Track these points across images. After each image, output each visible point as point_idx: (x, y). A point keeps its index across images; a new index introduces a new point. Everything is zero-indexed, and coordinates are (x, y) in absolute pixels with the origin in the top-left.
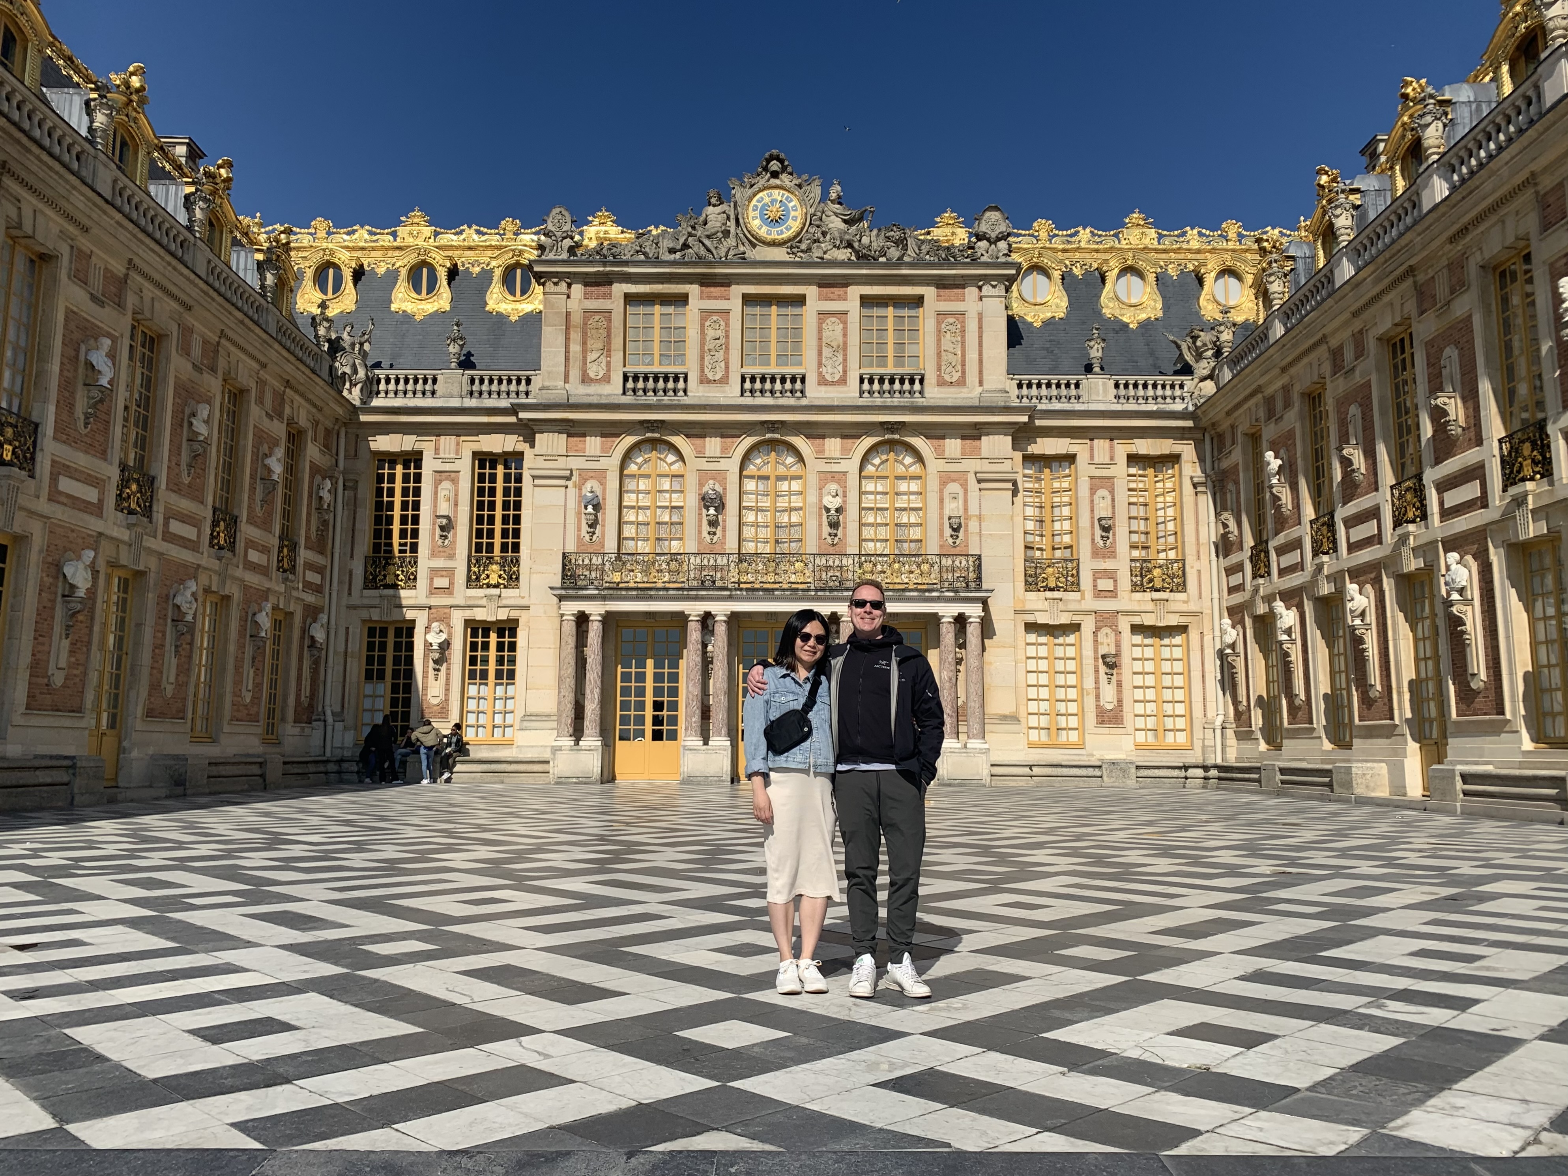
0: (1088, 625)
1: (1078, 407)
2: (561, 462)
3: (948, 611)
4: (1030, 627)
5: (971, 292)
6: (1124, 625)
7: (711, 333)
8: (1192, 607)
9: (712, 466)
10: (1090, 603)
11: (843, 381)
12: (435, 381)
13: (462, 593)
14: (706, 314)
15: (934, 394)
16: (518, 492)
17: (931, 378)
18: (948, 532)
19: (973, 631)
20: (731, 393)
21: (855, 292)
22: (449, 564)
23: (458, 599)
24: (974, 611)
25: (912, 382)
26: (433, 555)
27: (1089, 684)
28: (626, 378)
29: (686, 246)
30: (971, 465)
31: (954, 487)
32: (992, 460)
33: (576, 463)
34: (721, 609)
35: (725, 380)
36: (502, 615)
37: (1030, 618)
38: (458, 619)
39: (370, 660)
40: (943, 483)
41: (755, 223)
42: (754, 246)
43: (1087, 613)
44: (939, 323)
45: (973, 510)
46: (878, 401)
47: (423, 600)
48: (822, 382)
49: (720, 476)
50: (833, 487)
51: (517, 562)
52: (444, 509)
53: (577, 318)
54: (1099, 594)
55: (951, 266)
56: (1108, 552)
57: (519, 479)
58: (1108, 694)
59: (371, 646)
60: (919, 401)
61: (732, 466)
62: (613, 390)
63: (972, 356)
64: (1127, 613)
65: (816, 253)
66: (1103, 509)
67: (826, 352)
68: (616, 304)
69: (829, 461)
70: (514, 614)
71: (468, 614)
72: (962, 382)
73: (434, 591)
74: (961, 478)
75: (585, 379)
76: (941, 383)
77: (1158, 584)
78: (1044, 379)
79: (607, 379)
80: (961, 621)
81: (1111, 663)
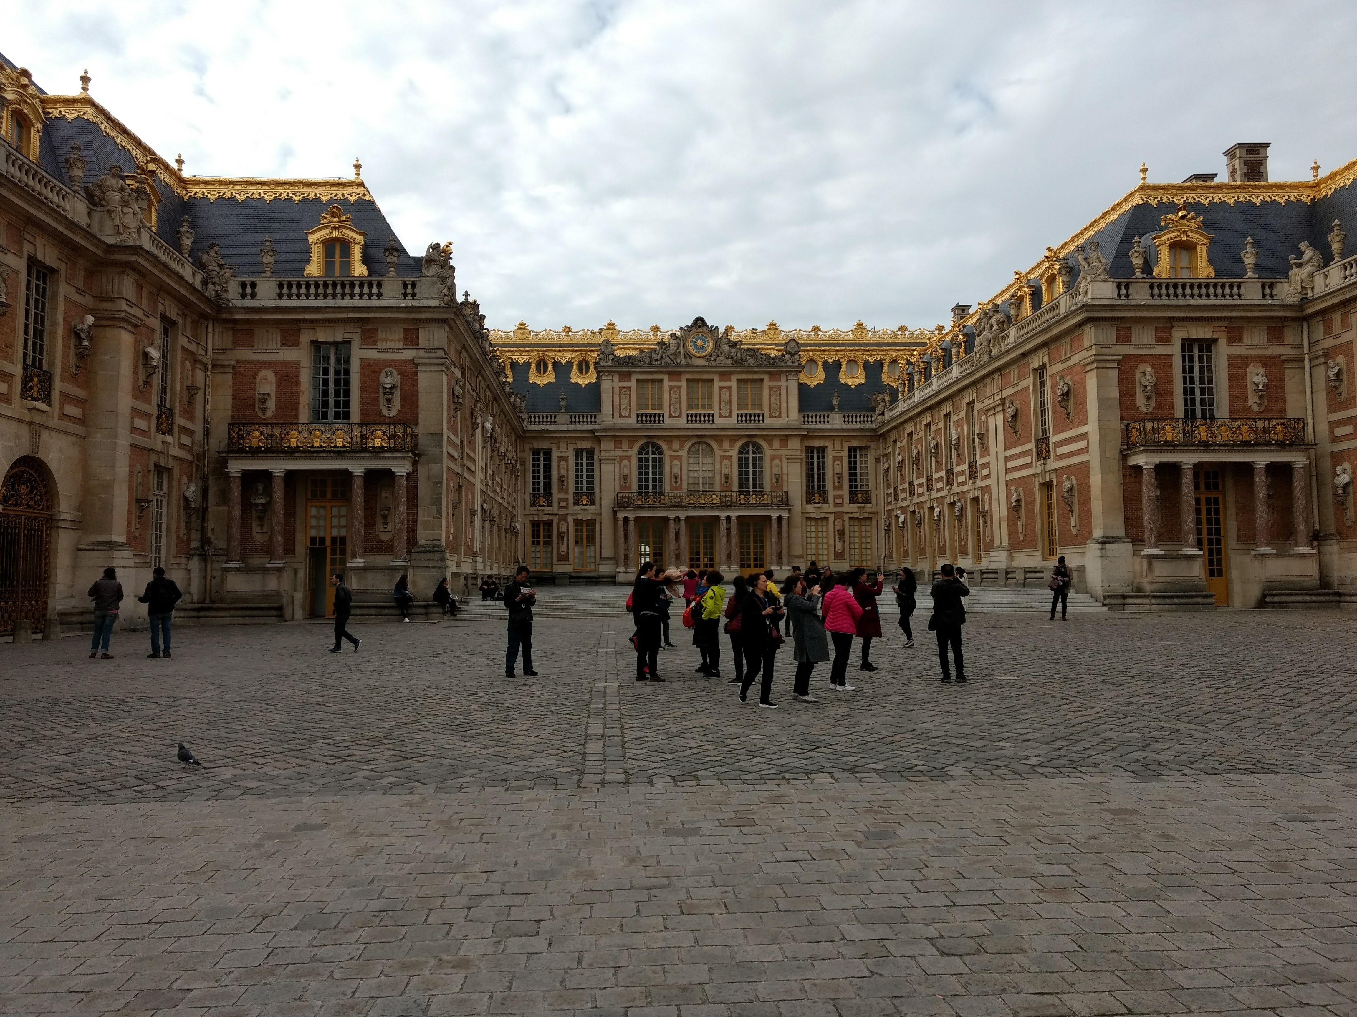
0: (831, 518)
1: (829, 427)
2: (612, 453)
3: (775, 514)
4: (809, 519)
5: (783, 378)
6: (846, 518)
7: (673, 396)
8: (874, 510)
9: (675, 454)
10: (833, 509)
11: (730, 416)
12: (555, 417)
13: (573, 509)
14: (671, 388)
15: (768, 421)
16: (593, 465)
17: (767, 414)
18: (774, 480)
19: (784, 523)
20: (682, 422)
21: (734, 378)
22: (566, 496)
23: (570, 511)
24: (785, 514)
25: (759, 416)
26: (559, 492)
27: (832, 542)
28: (638, 415)
29: (662, 357)
30: (783, 452)
31: (776, 462)
32: (792, 450)
33: (619, 453)
34: (682, 514)
35: (680, 416)
36: (589, 517)
37: (808, 516)
38: (570, 520)
39: (533, 537)
40: (772, 460)
41: (691, 349)
42: (691, 357)
43: (831, 513)
44: (770, 391)
45: (785, 471)
46: (745, 425)
47: (556, 511)
48: (721, 416)
49: (679, 458)
50: (726, 462)
51: (593, 494)
52: (563, 472)
53: (616, 390)
54: (836, 505)
55: (775, 367)
56: (840, 487)
57: (593, 459)
58: (839, 546)
59: (533, 531)
60: (762, 425)
61: (683, 453)
62: (633, 421)
63: (784, 405)
64: (847, 513)
65: (718, 362)
66: (838, 470)
67: (723, 404)
68: (633, 384)
69: (725, 451)
70: (594, 517)
71: (575, 517)
72: (780, 416)
73: (560, 507)
74: (780, 457)
75: (621, 416)
76: (771, 416)
77: (860, 500)
78: (814, 414)
79: (630, 416)
80: (780, 518)
81: (841, 533)
